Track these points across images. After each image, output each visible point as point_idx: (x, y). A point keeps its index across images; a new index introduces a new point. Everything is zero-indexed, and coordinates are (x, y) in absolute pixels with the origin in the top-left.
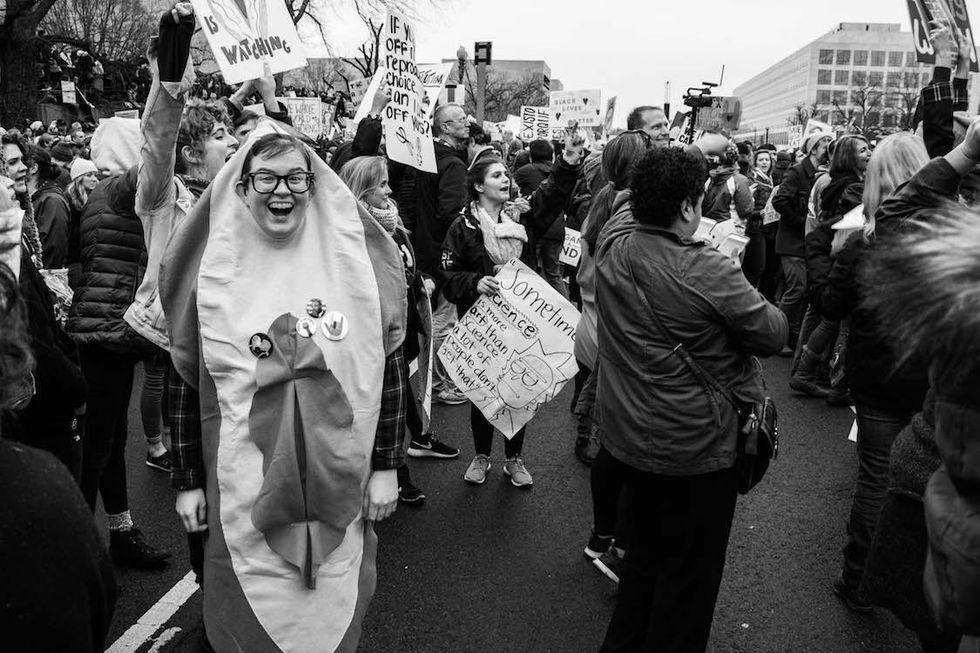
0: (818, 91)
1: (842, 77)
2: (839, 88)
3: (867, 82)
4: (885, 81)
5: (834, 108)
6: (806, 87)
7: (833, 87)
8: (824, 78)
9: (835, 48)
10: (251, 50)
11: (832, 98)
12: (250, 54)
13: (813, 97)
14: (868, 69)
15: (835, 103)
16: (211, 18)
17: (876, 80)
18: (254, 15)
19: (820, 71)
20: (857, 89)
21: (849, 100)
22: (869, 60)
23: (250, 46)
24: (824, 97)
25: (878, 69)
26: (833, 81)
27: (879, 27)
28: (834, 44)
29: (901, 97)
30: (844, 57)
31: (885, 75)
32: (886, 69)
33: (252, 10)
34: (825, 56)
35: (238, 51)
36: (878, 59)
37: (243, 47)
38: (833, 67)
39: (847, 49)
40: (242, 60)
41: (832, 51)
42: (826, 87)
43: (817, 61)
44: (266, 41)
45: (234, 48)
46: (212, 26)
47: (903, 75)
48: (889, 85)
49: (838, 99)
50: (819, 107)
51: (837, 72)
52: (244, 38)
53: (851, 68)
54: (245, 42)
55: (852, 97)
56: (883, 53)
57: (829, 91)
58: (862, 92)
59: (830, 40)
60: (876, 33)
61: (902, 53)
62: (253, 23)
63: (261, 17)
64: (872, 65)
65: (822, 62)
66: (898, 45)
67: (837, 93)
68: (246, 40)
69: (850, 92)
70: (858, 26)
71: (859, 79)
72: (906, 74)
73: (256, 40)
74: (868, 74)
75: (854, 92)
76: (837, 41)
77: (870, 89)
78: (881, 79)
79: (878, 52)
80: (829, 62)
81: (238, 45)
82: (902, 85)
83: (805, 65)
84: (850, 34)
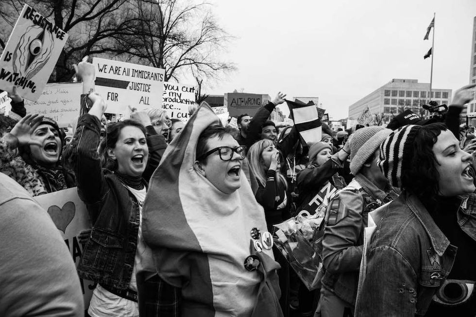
0: (384, 108)
1: (394, 102)
2: (393, 106)
3: (405, 104)
4: (412, 103)
5: (391, 115)
6: (379, 106)
7: (391, 106)
8: (387, 102)
9: (391, 90)
10: (16, 79)
11: (390, 111)
12: (14, 80)
13: (382, 110)
14: (405, 98)
15: (392, 113)
16: (11, 54)
17: (408, 103)
18: (33, 68)
19: (385, 99)
20: (400, 107)
21: (397, 111)
22: (405, 94)
23: (17, 78)
24: (387, 110)
25: (409, 98)
26: (390, 104)
27: (409, 81)
28: (390, 88)
29: (419, 110)
30: (395, 93)
31: (412, 101)
32: (412, 98)
33: (34, 65)
34: (387, 93)
35: (10, 75)
36: (409, 94)
37: (13, 76)
38: (390, 98)
39: (396, 90)
40: (7, 80)
41: (390, 91)
42: (387, 106)
43: (384, 95)
44: (27, 81)
45: (9, 73)
46: (8, 57)
47: (419, 101)
48: (414, 105)
49: (393, 111)
50: (385, 114)
51: (392, 100)
52: (18, 72)
53: (398, 98)
54: (16, 75)
55: (399, 110)
56: (411, 92)
57: (389, 108)
58: (403, 108)
59: (389, 86)
60: (408, 83)
61: (418, 92)
62: (29, 70)
63: (35, 70)
64: (407, 97)
65: (386, 95)
66: (416, 88)
67: (392, 108)
68: (18, 74)
69: (398, 108)
70: (401, 80)
71: (401, 102)
72: (421, 100)
73: (23, 77)
74: (405, 100)
75: (399, 108)
76: (391, 87)
77: (406, 107)
78: (410, 102)
79: (409, 91)
80: (389, 95)
81: (12, 72)
82: (419, 105)
83: (379, 96)
84: (397, 83)
